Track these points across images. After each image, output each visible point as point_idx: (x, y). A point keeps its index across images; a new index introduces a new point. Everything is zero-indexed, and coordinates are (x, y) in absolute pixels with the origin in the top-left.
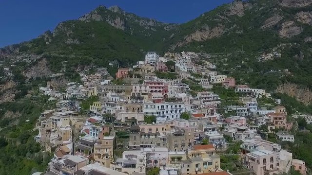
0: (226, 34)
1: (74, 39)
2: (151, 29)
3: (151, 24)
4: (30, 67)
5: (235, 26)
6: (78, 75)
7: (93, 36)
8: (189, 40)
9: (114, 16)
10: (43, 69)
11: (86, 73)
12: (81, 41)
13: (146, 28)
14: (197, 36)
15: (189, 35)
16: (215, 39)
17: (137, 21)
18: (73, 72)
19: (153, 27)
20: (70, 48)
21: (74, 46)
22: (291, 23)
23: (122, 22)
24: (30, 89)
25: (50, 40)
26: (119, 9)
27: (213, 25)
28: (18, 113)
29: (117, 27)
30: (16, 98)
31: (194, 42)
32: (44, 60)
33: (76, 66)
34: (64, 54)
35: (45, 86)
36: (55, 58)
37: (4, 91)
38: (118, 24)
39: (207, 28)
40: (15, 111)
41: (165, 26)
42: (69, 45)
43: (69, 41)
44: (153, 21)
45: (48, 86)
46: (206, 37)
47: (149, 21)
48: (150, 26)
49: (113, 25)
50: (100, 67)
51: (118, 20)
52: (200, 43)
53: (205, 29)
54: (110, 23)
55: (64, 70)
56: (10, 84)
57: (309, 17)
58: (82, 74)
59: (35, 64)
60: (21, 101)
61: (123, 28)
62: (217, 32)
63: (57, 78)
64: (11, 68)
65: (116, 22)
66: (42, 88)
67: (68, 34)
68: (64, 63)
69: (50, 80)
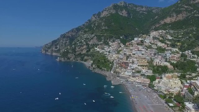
0: (188, 17)
1: (105, 26)
2: (144, 12)
3: (144, 9)
4: (91, 40)
5: (195, 11)
6: (108, 43)
7: (113, 24)
8: (162, 23)
9: (121, 8)
10: (95, 41)
11: (111, 42)
12: (108, 27)
13: (140, 12)
14: (168, 20)
15: (163, 20)
16: (179, 21)
17: (135, 8)
18: (106, 41)
19: (145, 11)
20: (104, 31)
21: (105, 29)
23: (126, 12)
24: (91, 49)
25: (95, 27)
26: (125, 2)
27: (178, 12)
28: (89, 57)
29: (124, 15)
30: (87, 52)
31: (165, 24)
32: (95, 37)
33: (107, 39)
34: (102, 34)
35: (97, 47)
36: (99, 36)
37: (83, 49)
38: (124, 13)
39: (175, 15)
40: (88, 56)
41: (153, 10)
42: (103, 30)
43: (103, 28)
44: (145, 7)
45: (98, 47)
46: (173, 20)
47: (142, 7)
48: (143, 11)
49: (121, 14)
50: (117, 39)
51: (124, 11)
52: (169, 24)
53: (173, 16)
54: (119, 13)
55: (103, 41)
56: (85, 47)
58: (110, 43)
59: (92, 38)
60: (89, 53)
61: (126, 15)
62: (181, 17)
63: (101, 44)
64: (84, 40)
65: (123, 12)
66: (95, 48)
67: (103, 24)
68: (103, 38)
69: (98, 45)
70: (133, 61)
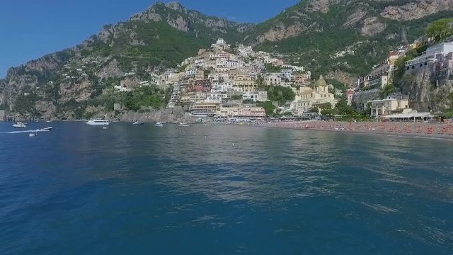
0: (305, 32)
1: (139, 40)
2: (221, 30)
3: (220, 24)
4: (102, 67)
5: (314, 24)
6: (149, 75)
7: (158, 37)
8: (262, 40)
9: (175, 15)
10: (113, 69)
11: (156, 73)
12: (146, 42)
13: (214, 29)
14: (271, 36)
15: (262, 34)
16: (291, 39)
17: (202, 21)
18: (144, 72)
19: (222, 28)
20: (137, 49)
21: (139, 47)
22: (375, 19)
23: (185, 22)
24: (104, 88)
25: (113, 42)
26: (180, 5)
27: (289, 23)
28: (100, 107)
29: (180, 28)
30: (92, 97)
31: (267, 43)
32: (115, 60)
33: (146, 66)
34: (132, 55)
35: (119, 84)
36: (125, 59)
37: (81, 90)
38: (180, 24)
39: (283, 27)
40: (96, 106)
41: (238, 27)
42: (135, 47)
43: (135, 43)
44: (223, 20)
45: (122, 85)
46: (281, 36)
47: (217, 20)
48: (219, 28)
49: (174, 26)
50: (169, 67)
51: (180, 20)
52: (274, 44)
53: (280, 28)
54: (170, 23)
55: (136, 69)
56: (86, 84)
57: (399, 13)
58: (152, 74)
59: (106, 64)
60: (99, 98)
61: (186, 29)
62: (293, 31)
63: (130, 77)
64: (84, 69)
65: (178, 22)
66: (116, 87)
67: (132, 35)
68: (135, 64)
69: (123, 78)
70: (220, 78)
